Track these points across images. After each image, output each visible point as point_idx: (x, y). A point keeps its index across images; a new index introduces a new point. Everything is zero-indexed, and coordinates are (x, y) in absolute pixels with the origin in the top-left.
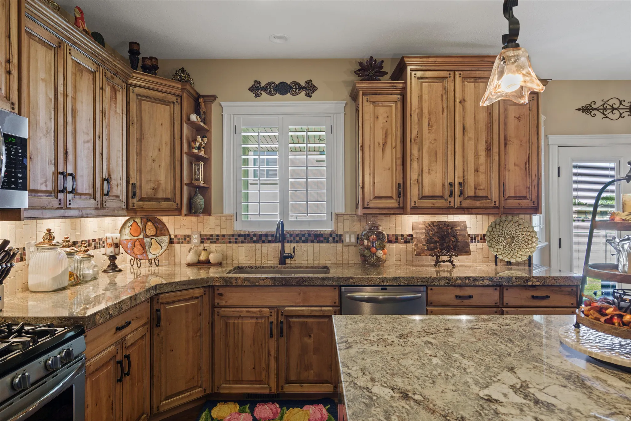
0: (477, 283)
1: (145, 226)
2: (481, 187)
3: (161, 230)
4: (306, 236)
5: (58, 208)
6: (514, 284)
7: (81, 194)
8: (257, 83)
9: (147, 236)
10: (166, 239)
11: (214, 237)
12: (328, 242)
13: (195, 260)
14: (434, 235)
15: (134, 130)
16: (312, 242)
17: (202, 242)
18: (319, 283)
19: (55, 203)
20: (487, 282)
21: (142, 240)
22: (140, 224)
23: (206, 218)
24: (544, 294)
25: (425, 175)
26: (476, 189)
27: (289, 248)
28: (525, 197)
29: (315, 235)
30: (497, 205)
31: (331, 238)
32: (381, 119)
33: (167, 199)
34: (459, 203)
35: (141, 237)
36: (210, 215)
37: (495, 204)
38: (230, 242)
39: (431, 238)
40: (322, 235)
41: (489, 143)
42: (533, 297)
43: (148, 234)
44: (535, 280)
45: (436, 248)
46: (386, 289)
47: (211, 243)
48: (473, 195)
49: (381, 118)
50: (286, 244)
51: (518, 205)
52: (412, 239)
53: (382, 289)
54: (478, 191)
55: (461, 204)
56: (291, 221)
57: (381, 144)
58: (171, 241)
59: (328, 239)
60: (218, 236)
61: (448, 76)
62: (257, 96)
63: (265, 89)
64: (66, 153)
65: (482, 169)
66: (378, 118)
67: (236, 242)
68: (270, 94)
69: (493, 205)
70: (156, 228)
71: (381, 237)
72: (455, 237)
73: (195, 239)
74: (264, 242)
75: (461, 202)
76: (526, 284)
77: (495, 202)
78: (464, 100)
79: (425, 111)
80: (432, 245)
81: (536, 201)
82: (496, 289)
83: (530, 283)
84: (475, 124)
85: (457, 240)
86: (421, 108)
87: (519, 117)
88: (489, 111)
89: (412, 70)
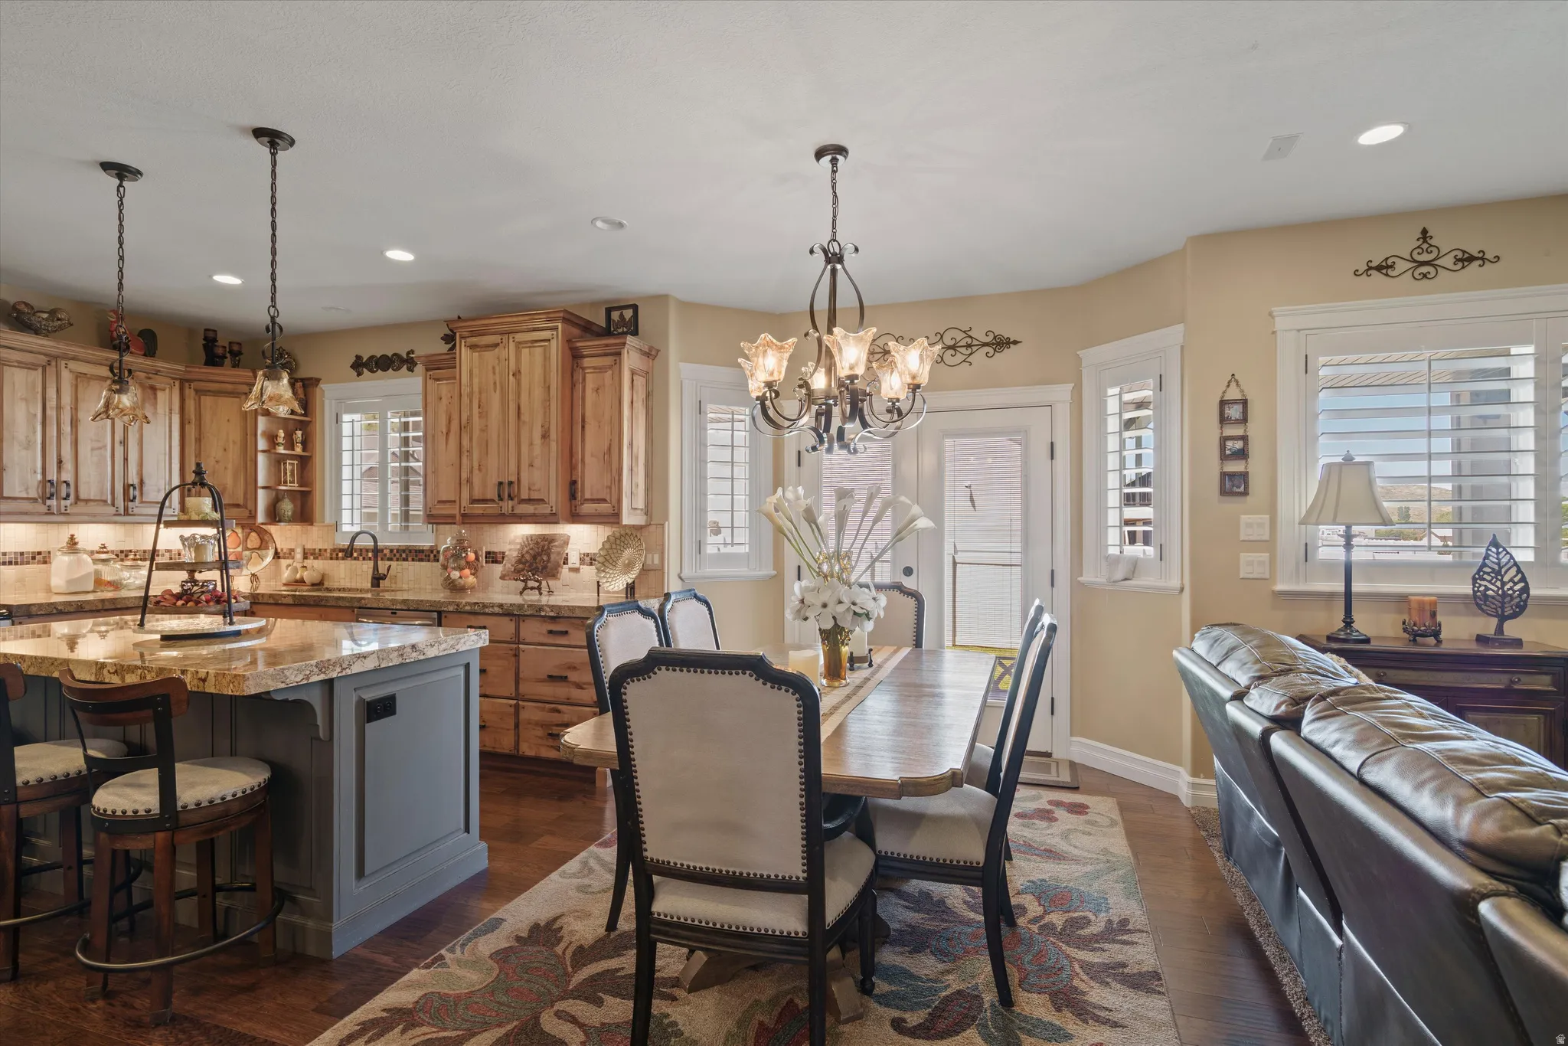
0: (487, 610)
1: (247, 537)
2: (536, 488)
3: (265, 540)
4: (407, 552)
5: (46, 514)
6: (526, 613)
7: (87, 501)
8: (358, 357)
9: (248, 549)
10: (271, 552)
11: (317, 551)
12: (429, 561)
13: (292, 578)
14: (527, 552)
15: (191, 431)
16: (413, 560)
17: (305, 557)
18: (334, 604)
19: (44, 509)
20: (497, 610)
21: (240, 554)
22: (240, 535)
23: (309, 527)
24: (564, 629)
25: (476, 472)
26: (530, 489)
27: (383, 566)
28: (604, 500)
29: (416, 551)
30: (554, 512)
31: (432, 556)
32: (444, 401)
33: (237, 506)
34: (510, 509)
35: (240, 549)
36: (312, 524)
37: (552, 510)
38: (331, 559)
39: (523, 556)
40: (423, 551)
41: (546, 426)
42: (550, 632)
43: (249, 546)
44: (548, 609)
45: (523, 570)
46: (395, 613)
47: (314, 558)
48: (527, 498)
49: (444, 399)
50: (380, 562)
51: (594, 511)
52: (503, 558)
53: (392, 613)
54: (532, 492)
55: (512, 511)
56: (391, 532)
57: (445, 433)
58: (277, 555)
59: (429, 556)
60: (320, 550)
61: (500, 341)
62: (359, 374)
63: (366, 365)
64: (60, 462)
65: (537, 463)
66: (441, 399)
67: (337, 559)
68: (372, 371)
69: (548, 511)
70: (262, 540)
71: (464, 555)
72: (549, 556)
73: (299, 556)
74: (364, 559)
75: (513, 507)
76: (538, 614)
77: (552, 507)
78: (519, 372)
79: (476, 389)
80: (521, 566)
81: (616, 505)
82: (511, 620)
83: (543, 614)
84: (530, 403)
85: (548, 561)
86: (471, 385)
87: (598, 389)
88: (547, 386)
89: (462, 337)
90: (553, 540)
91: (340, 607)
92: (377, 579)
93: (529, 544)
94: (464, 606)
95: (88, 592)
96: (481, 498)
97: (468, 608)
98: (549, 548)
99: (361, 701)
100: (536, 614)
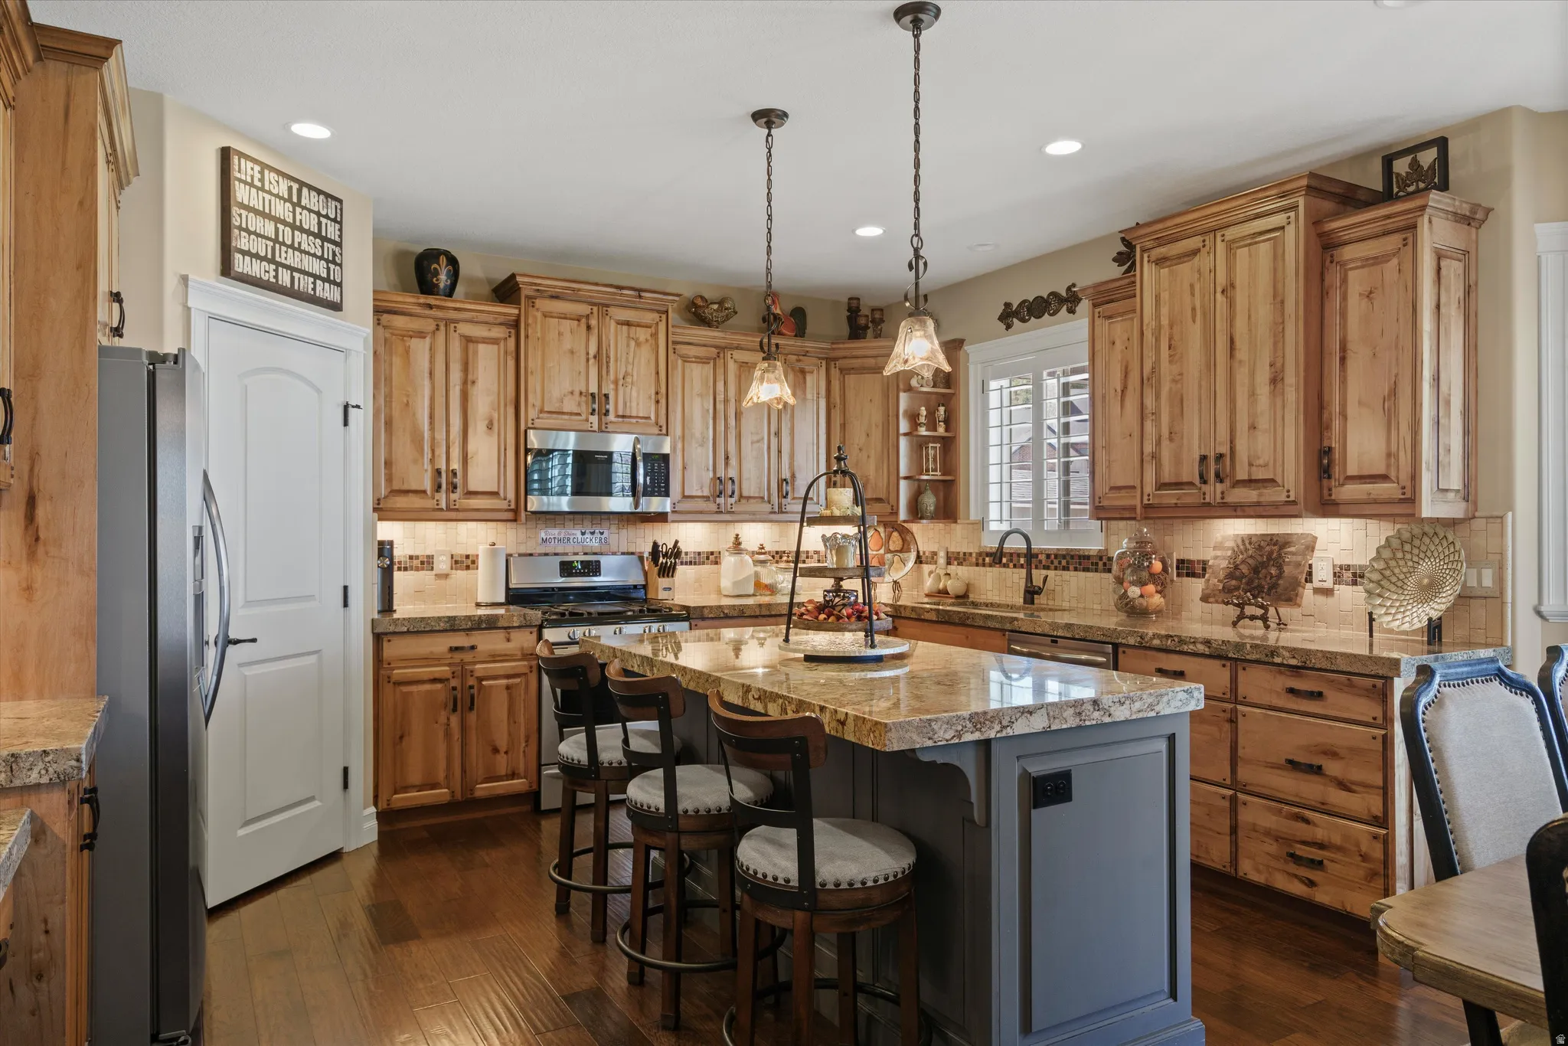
0: (1185, 648)
1: (889, 537)
2: (1261, 462)
3: (907, 541)
4: (1068, 558)
5: (717, 512)
6: (1248, 657)
7: (748, 498)
8: (1008, 305)
9: (889, 551)
10: (913, 556)
11: (961, 555)
12: (1096, 571)
13: (934, 589)
14: (1243, 562)
15: (836, 417)
16: (1076, 569)
17: (949, 563)
18: (981, 623)
19: (714, 507)
20: (1201, 648)
21: (883, 556)
22: (883, 535)
23: (953, 525)
24: (1316, 689)
25: (1165, 443)
26: (1251, 465)
27: (1038, 575)
28: (1384, 478)
29: (1080, 557)
30: (1292, 498)
31: (1101, 564)
32: (1119, 346)
33: (879, 500)
34: (1219, 495)
35: (882, 551)
36: (956, 522)
37: (1288, 497)
38: (977, 565)
39: (1236, 567)
40: (1088, 557)
41: (1279, 365)
42: (1292, 691)
43: (891, 548)
44: (1286, 654)
45: (1237, 588)
46: (1056, 642)
47: (958, 564)
48: (1246, 478)
49: (1118, 343)
50: (1034, 571)
51: (1365, 497)
52: (1204, 569)
53: (1053, 641)
54: (1254, 469)
55: (1223, 498)
56: (1048, 532)
57: (1119, 390)
58: (919, 560)
59: (1097, 564)
60: (965, 554)
61: (1201, 244)
62: (1009, 327)
63: (1016, 314)
64: (727, 458)
65: (1263, 423)
66: (1114, 343)
67: (984, 565)
68: (1023, 320)
69: (1283, 498)
70: (904, 540)
71: (1146, 564)
72: (1280, 568)
73: (942, 561)
74: (1015, 566)
75: (1223, 493)
76: (1271, 660)
77: (1288, 491)
78: (1233, 286)
79: (1165, 322)
80: (1234, 582)
81: (1408, 484)
82: (1224, 666)
83: (1278, 660)
84: (1250, 330)
85: (1280, 576)
86: (1158, 317)
87: (1371, 292)
88: (1279, 299)
89: (1143, 251)
90: (1288, 543)
91: (989, 628)
92: (1031, 593)
93: (1246, 550)
94: (1152, 639)
95: (749, 596)
96: (1173, 480)
97: (1156, 642)
98: (1280, 556)
99: (1025, 775)
100: (1266, 659)
